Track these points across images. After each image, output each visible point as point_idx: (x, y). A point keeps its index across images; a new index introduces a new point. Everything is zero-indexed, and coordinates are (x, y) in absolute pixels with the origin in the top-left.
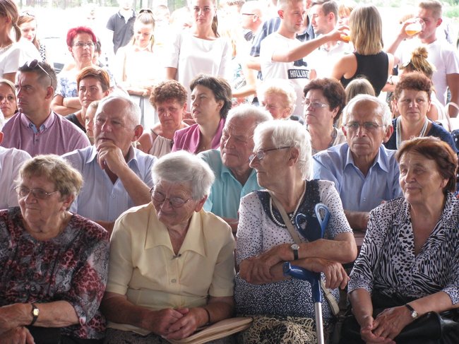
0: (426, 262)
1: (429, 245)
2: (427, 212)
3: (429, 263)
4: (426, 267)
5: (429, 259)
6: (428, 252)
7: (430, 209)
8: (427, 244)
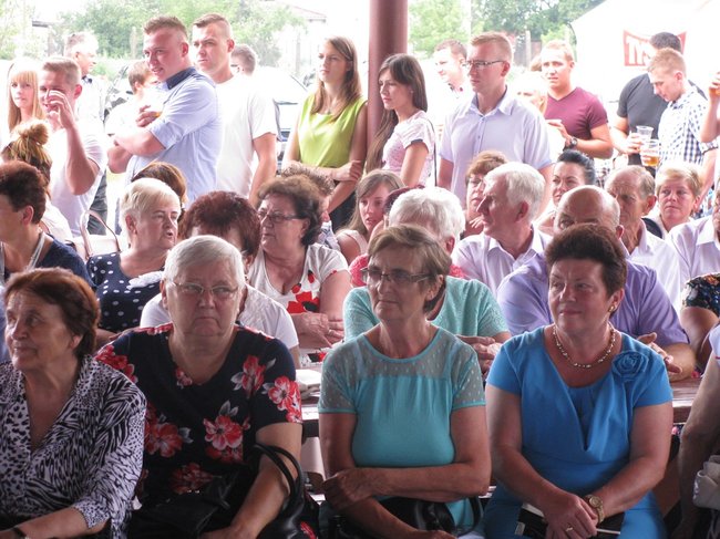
0: (48, 462)
1: (54, 437)
2: (51, 385)
3: (52, 463)
4: (47, 469)
5: (53, 457)
6: (52, 447)
7: (53, 380)
8: (51, 435)
